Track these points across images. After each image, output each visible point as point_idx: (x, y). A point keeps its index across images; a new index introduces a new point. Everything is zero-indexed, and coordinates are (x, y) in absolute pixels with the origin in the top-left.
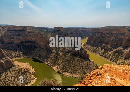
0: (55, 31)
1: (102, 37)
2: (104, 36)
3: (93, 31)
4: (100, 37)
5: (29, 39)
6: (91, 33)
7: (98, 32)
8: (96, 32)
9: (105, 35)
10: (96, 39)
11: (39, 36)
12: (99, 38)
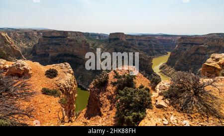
0: (110, 39)
1: (199, 54)
2: (204, 52)
3: (182, 41)
4: (194, 54)
5: (69, 51)
6: (177, 46)
7: (192, 44)
8: (187, 44)
9: (205, 49)
10: (186, 56)
11: (83, 46)
12: (192, 55)
